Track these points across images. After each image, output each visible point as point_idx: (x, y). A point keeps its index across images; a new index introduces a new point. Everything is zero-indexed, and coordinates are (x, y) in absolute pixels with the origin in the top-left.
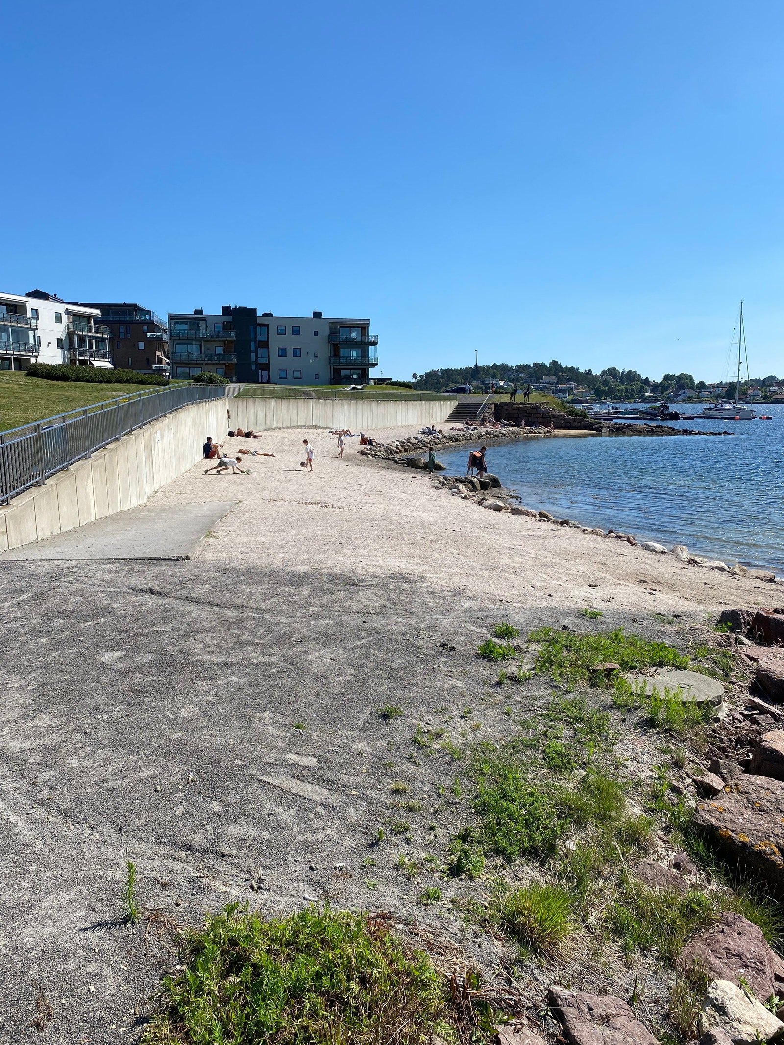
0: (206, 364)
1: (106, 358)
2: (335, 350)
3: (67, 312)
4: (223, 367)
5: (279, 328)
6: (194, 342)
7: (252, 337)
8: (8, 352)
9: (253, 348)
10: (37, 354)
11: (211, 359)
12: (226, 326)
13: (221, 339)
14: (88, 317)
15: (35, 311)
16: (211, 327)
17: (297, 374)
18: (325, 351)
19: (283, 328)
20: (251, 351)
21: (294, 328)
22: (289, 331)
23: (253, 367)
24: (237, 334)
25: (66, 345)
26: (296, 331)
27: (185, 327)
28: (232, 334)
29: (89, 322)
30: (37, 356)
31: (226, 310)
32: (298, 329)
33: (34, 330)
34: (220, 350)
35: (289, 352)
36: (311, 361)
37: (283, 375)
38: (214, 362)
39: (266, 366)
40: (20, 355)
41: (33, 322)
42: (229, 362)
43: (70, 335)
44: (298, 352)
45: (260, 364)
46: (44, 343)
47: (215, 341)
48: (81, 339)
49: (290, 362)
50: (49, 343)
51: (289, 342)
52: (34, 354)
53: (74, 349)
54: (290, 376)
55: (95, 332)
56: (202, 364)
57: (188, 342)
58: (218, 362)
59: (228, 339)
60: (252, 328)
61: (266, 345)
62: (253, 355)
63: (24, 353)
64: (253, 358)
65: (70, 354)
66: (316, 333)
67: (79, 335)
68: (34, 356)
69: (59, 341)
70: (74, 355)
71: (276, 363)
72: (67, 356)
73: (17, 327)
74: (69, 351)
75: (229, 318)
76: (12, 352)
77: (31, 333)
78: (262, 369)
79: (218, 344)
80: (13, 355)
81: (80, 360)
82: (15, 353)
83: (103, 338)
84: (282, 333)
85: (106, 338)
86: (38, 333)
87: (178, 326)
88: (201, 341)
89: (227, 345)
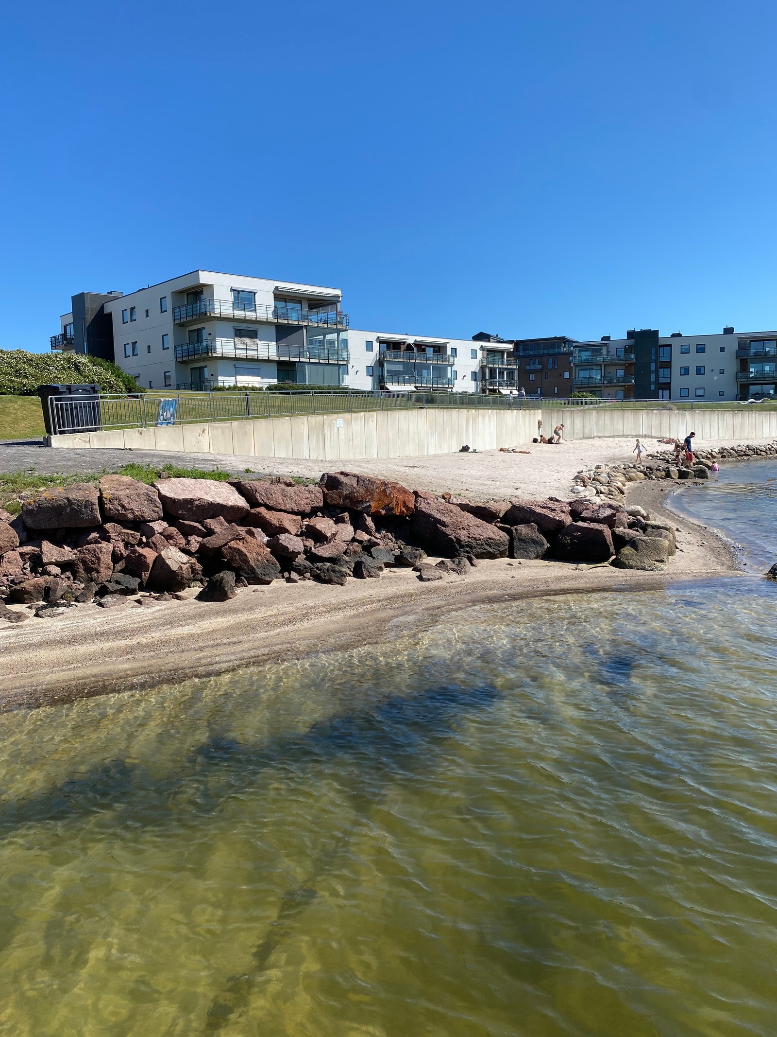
0: (605, 387)
1: (514, 386)
2: (744, 366)
3: (482, 348)
4: (623, 389)
5: (683, 347)
6: (594, 367)
7: (653, 358)
8: (428, 386)
9: (653, 368)
10: (452, 386)
11: (610, 382)
12: (628, 350)
13: (620, 362)
14: (501, 352)
15: (454, 350)
16: (613, 351)
17: (700, 392)
18: (732, 367)
19: (687, 347)
20: (651, 372)
21: (699, 347)
22: (693, 349)
23: (653, 387)
24: (636, 357)
25: (479, 377)
26: (701, 349)
27: (588, 354)
28: (633, 356)
29: (503, 356)
30: (452, 388)
31: (631, 334)
32: (703, 346)
33: (451, 366)
34: (620, 373)
35: (692, 371)
36: (715, 378)
37: (684, 393)
38: (612, 384)
39: (667, 386)
40: (438, 387)
41: (451, 359)
42: (628, 384)
43: (482, 368)
44: (702, 369)
45: (661, 383)
46: (460, 376)
47: (615, 365)
48: (492, 371)
49: (692, 381)
50: (464, 376)
51: (693, 360)
52: (450, 386)
53: (486, 380)
54: (692, 393)
55: (507, 365)
56: (601, 387)
57: (589, 367)
58: (616, 384)
59: (628, 362)
60: (653, 350)
61: (668, 365)
62: (653, 376)
63: (442, 386)
64: (653, 379)
65: (482, 385)
66: (722, 350)
67: (491, 367)
68: (450, 388)
69: (474, 373)
70: (485, 385)
71: (678, 381)
72: (480, 386)
73: (437, 364)
74: (482, 382)
75: (632, 342)
76: (431, 386)
77: (449, 368)
78: (664, 389)
79: (617, 367)
80: (432, 387)
81: (489, 389)
82: (434, 386)
83: (512, 369)
84: (685, 351)
85: (515, 369)
86: (454, 368)
87: (582, 354)
88: (601, 365)
89: (628, 367)
